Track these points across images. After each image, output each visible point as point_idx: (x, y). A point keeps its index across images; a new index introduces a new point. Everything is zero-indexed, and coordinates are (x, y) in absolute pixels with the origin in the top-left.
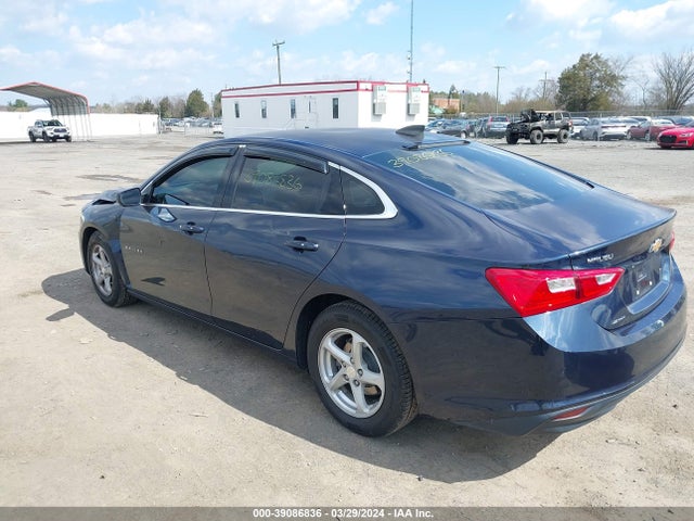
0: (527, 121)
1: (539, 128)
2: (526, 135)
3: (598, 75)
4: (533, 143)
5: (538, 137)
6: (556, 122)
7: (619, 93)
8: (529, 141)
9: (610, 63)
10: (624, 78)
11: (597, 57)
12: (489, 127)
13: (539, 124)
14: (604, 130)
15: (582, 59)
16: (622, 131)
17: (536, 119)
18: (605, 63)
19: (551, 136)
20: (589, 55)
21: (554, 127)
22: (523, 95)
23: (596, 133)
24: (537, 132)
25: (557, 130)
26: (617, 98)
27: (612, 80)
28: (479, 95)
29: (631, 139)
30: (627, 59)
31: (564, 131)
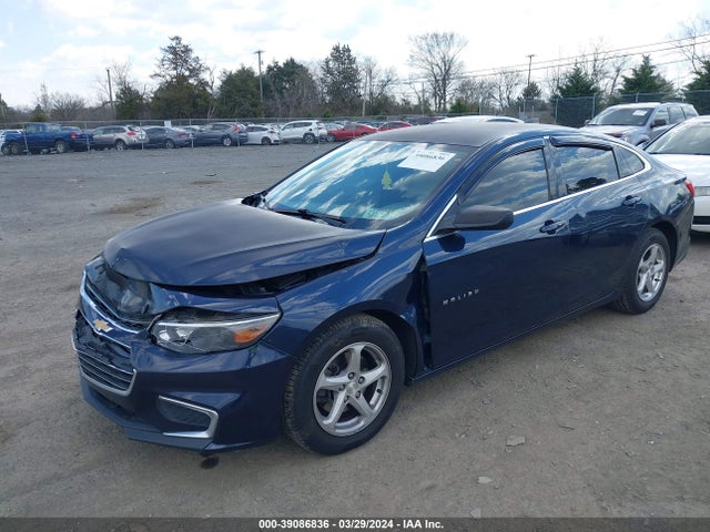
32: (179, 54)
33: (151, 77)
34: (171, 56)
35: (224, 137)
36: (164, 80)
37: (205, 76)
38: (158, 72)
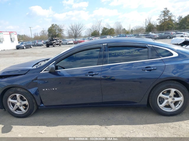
0: (51, 41)
1: (54, 42)
2: (52, 44)
3: (57, 29)
4: (54, 46)
5: (55, 45)
6: (58, 41)
7: (63, 34)
8: (52, 46)
9: (59, 26)
10: (63, 30)
11: (56, 25)
12: (37, 43)
13: (54, 41)
14: (68, 42)
15: (52, 25)
16: (72, 42)
17: (53, 40)
18: (58, 26)
19: (57, 44)
20: (54, 24)
21: (58, 42)
22: (36, 35)
23: (66, 43)
24: (54, 44)
25: (59, 43)
26: (63, 35)
27: (60, 30)
28: (22, 35)
29: (74, 44)
30: (63, 25)
31: (60, 43)
32: (166, 13)
33: (157, 20)
34: (163, 14)
35: (168, 36)
36: (160, 20)
37: (173, 18)
38: (159, 18)
